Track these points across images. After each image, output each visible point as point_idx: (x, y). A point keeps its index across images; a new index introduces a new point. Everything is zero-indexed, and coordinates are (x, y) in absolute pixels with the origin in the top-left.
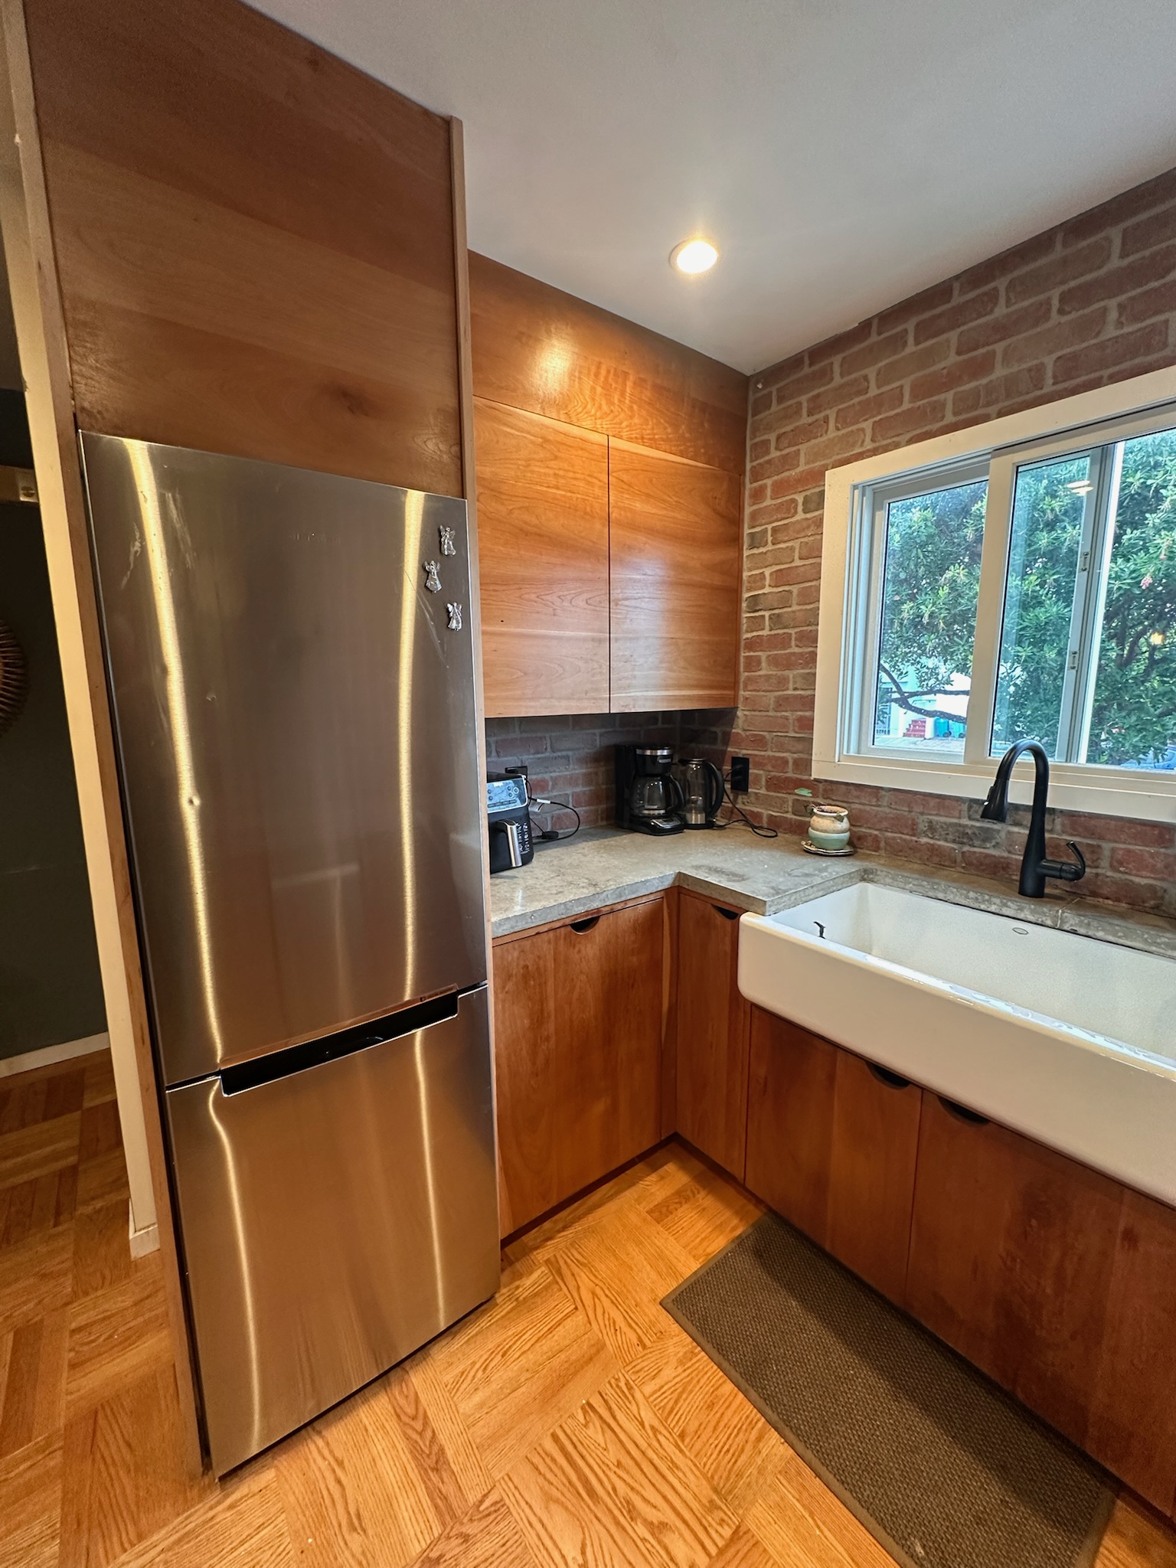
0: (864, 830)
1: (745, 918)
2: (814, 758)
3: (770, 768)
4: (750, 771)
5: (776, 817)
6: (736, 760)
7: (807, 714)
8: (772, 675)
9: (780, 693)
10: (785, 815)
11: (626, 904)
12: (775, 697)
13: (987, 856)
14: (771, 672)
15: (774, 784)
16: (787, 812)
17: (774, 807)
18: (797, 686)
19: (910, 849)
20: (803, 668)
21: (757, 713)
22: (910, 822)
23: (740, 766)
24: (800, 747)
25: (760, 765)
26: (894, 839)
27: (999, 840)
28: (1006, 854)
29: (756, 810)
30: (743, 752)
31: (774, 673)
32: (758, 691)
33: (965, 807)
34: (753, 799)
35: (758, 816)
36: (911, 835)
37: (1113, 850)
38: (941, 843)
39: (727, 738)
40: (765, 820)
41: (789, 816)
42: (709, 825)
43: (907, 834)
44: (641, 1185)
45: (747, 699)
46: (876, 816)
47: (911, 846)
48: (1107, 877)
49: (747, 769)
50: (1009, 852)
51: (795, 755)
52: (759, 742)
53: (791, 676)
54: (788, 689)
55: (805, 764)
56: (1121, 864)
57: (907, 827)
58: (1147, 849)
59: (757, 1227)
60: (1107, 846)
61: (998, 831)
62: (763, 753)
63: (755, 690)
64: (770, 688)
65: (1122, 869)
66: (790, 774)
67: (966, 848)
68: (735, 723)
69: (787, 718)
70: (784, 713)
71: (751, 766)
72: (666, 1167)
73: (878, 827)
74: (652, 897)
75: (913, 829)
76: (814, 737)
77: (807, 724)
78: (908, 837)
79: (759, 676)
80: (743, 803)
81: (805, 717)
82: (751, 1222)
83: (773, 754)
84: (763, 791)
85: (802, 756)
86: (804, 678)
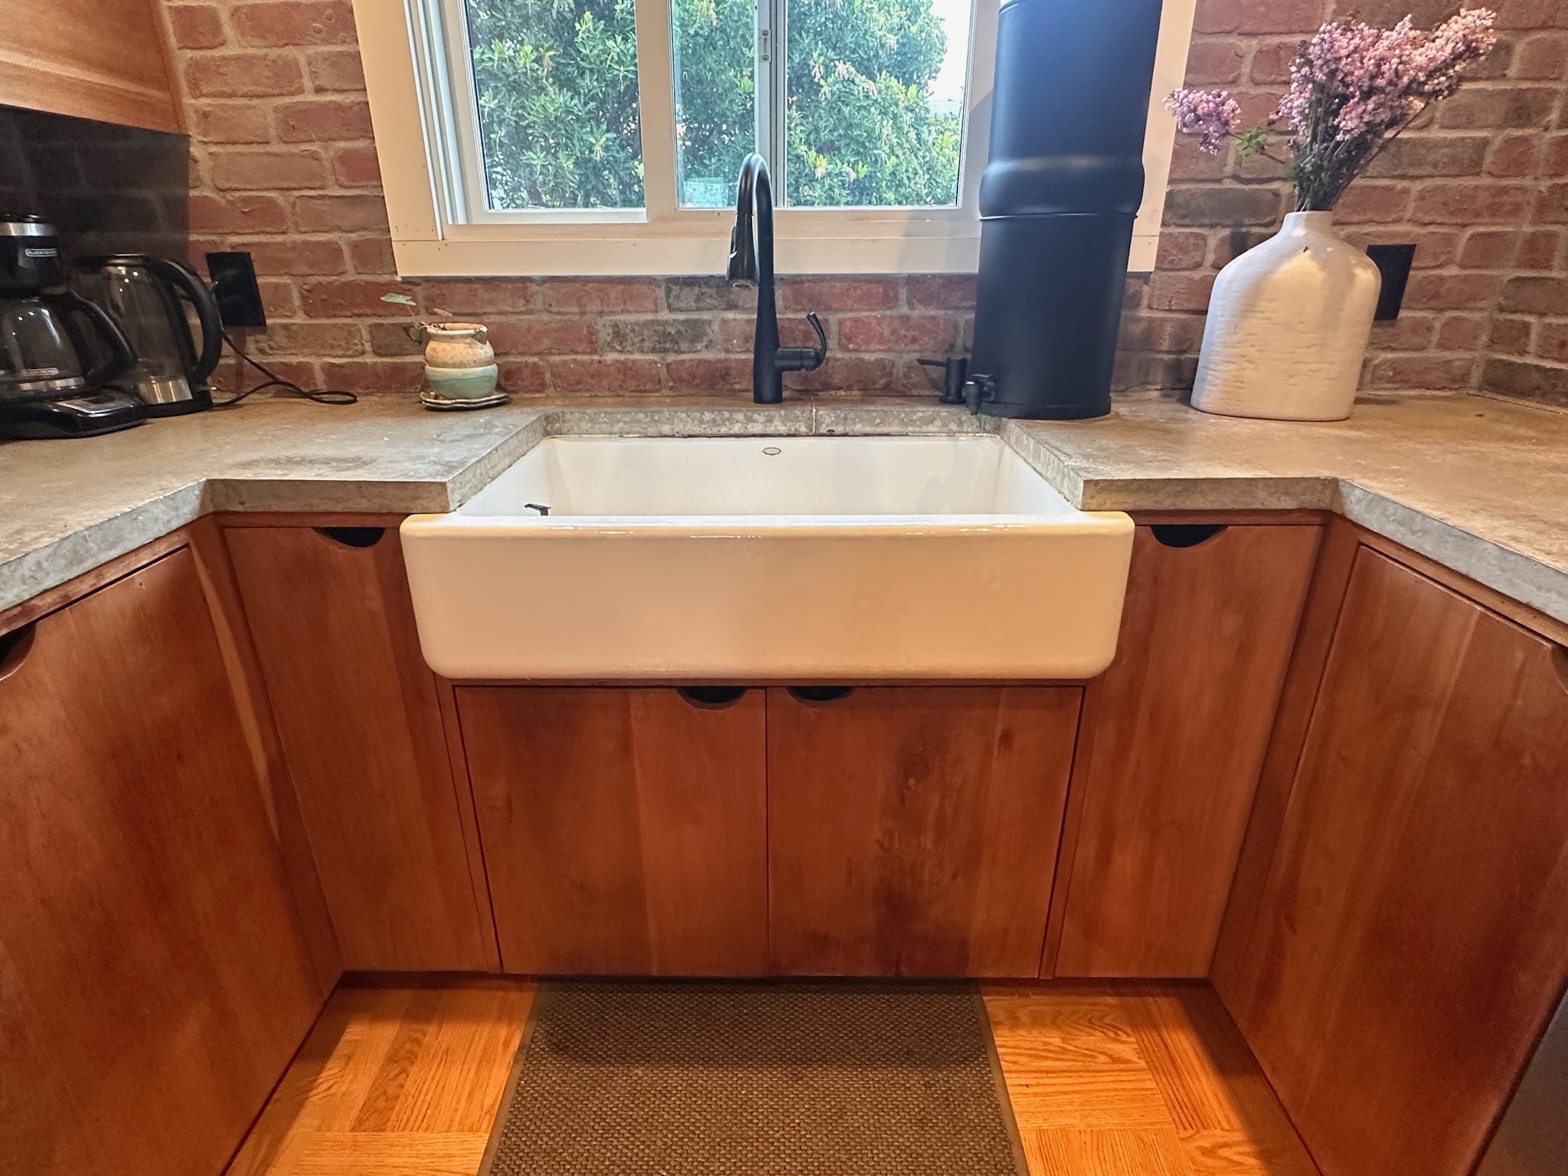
0: (512, 359)
1: (411, 527)
2: (394, 236)
3: (305, 270)
4: (260, 280)
5: (341, 366)
6: (217, 261)
7: (360, 144)
8: (254, 57)
9: (287, 100)
10: (359, 360)
11: (100, 576)
12: (276, 110)
13: (700, 362)
14: (251, 51)
15: (320, 301)
16: (363, 353)
17: (332, 347)
18: (321, 82)
19: (593, 376)
20: (325, 42)
21: (240, 148)
22: (585, 331)
23: (233, 272)
24: (358, 215)
25: (280, 266)
26: (565, 363)
27: (711, 336)
28: (723, 355)
29: (294, 360)
30: (232, 241)
31: (263, 52)
32: (231, 95)
33: (661, 292)
34: (280, 339)
35: (304, 369)
36: (591, 353)
37: (841, 322)
38: (637, 356)
39: (180, 213)
40: (320, 378)
41: (369, 359)
42: (201, 403)
43: (584, 353)
44: (316, 1097)
45: (206, 115)
46: (528, 331)
47: (591, 370)
48: (838, 360)
49: (251, 277)
50: (727, 351)
51: (354, 236)
52: (266, 215)
53: (303, 61)
54: (301, 90)
55: (378, 252)
56: (850, 340)
57: (580, 340)
58: (874, 314)
59: (539, 1015)
60: (833, 318)
61: (709, 323)
62: (279, 238)
63: (223, 95)
64: (260, 89)
65: (851, 346)
66: (351, 277)
67: (671, 358)
68: (192, 176)
69: (314, 157)
70: (304, 147)
71: (257, 269)
72: (347, 1037)
73: (536, 349)
74: (162, 549)
75: (591, 342)
76: (386, 193)
77: (366, 167)
78: (586, 357)
79: (224, 58)
80: (262, 351)
81: (357, 151)
82: (525, 1015)
83: (303, 237)
84: (300, 319)
85: (368, 235)
86: (334, 65)
